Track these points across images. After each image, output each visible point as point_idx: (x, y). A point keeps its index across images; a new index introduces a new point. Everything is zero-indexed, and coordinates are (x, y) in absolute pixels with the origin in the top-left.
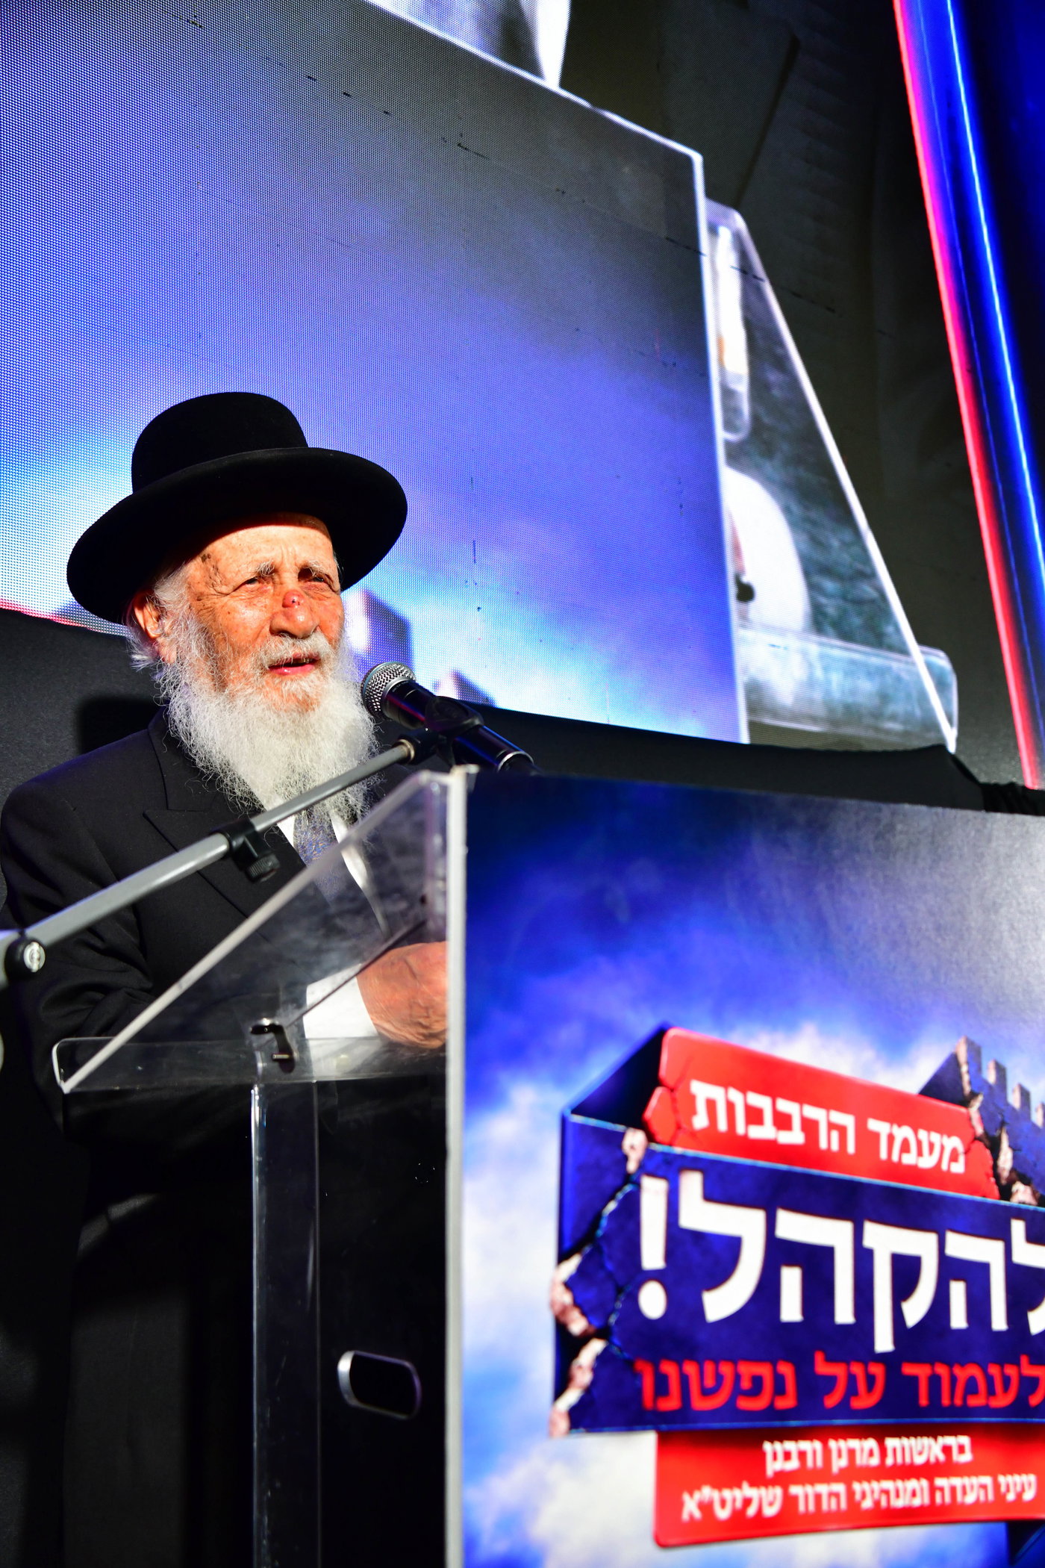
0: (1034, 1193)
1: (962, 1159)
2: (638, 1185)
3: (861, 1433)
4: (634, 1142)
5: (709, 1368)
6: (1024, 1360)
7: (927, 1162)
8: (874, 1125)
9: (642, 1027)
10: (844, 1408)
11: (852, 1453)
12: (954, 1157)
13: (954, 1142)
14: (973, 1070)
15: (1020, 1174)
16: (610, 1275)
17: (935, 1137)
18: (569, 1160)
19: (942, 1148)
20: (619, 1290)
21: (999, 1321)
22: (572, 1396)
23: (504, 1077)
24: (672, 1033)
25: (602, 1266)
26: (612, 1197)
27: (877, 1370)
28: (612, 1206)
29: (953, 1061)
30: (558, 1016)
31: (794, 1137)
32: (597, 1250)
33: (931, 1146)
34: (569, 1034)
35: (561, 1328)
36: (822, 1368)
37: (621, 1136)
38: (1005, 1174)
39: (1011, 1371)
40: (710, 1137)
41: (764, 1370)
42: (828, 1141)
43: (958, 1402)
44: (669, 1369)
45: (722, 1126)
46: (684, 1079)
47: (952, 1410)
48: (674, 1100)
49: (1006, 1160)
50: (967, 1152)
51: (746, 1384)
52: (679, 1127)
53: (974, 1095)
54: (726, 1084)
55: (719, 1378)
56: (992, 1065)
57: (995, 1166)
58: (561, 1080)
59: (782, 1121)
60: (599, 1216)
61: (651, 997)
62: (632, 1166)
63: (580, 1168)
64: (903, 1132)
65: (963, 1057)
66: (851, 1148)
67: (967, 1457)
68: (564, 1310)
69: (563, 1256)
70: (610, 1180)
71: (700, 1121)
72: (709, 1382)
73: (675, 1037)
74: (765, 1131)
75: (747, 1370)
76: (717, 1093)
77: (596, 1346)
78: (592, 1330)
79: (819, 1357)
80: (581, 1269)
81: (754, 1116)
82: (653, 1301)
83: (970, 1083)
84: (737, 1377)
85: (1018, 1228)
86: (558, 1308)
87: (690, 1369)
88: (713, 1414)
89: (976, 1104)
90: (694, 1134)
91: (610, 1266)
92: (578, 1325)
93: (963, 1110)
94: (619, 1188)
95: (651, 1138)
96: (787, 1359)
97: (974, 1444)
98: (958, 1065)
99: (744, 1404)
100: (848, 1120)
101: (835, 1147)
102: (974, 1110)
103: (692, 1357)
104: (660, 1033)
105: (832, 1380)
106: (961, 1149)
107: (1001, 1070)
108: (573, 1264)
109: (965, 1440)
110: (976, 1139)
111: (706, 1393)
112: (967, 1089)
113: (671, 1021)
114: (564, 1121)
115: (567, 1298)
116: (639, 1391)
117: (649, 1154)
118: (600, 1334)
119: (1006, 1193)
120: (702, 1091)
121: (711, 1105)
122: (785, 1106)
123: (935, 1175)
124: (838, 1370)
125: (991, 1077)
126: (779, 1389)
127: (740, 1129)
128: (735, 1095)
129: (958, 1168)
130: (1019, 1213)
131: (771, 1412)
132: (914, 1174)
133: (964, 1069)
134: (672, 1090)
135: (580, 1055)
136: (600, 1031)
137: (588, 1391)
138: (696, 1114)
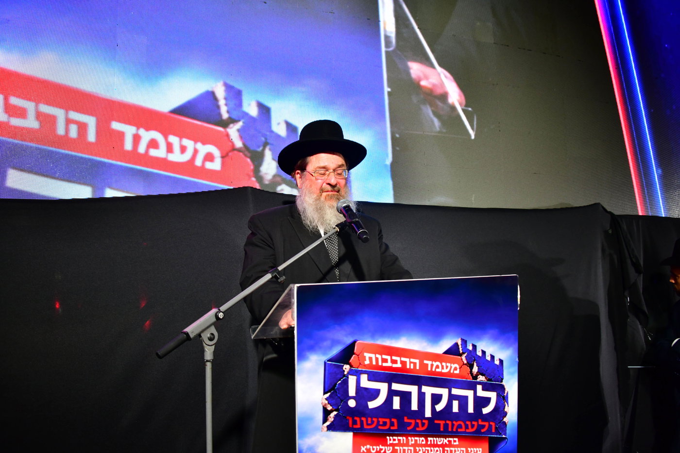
0: (486, 378)
1: (458, 370)
2: (348, 378)
3: (420, 436)
4: (346, 368)
5: (369, 419)
6: (480, 421)
7: (445, 371)
8: (426, 361)
9: (349, 341)
10: (414, 430)
11: (416, 441)
12: (455, 369)
13: (456, 365)
14: (463, 347)
15: (480, 373)
16: (339, 397)
17: (448, 364)
18: (327, 372)
19: (451, 367)
20: (342, 401)
21: (471, 410)
22: (328, 423)
23: (308, 354)
24: (358, 342)
25: (337, 395)
26: (340, 380)
27: (426, 422)
28: (340, 382)
29: (456, 344)
30: (324, 339)
31: (399, 365)
32: (335, 391)
33: (447, 366)
34: (327, 343)
35: (325, 409)
36: (406, 420)
37: (343, 366)
38: (475, 373)
39: (475, 423)
40: (370, 365)
41: (388, 421)
42: (409, 366)
43: (454, 430)
44: (358, 419)
45: (374, 363)
46: (362, 352)
47: (452, 432)
48: (359, 358)
49: (475, 369)
50: (460, 368)
51: (381, 423)
52: (360, 364)
53: (463, 353)
54: (375, 354)
55: (373, 422)
56: (470, 345)
57: (471, 371)
58: (324, 354)
59: (394, 362)
60: (336, 384)
61: (351, 334)
62: (346, 373)
63: (329, 373)
64: (437, 363)
65: (459, 343)
66: (418, 368)
67: (457, 443)
68: (326, 404)
69: (325, 393)
70: (339, 376)
71: (367, 362)
72: (369, 422)
74: (389, 364)
75: (381, 420)
76: (373, 356)
77: (335, 413)
78: (334, 409)
79: (405, 418)
80: (330, 396)
81: (385, 361)
82: (352, 403)
83: (462, 350)
84: (378, 422)
86: (324, 404)
87: (363, 419)
88: (371, 429)
89: (464, 355)
90: (365, 365)
91: (339, 395)
92: (329, 408)
93: (460, 357)
94: (342, 378)
95: (351, 366)
96: (394, 418)
97: (458, 440)
98: (458, 346)
99: (380, 427)
100: (417, 361)
101: (412, 367)
102: (464, 357)
103: (364, 416)
104: (354, 343)
105: (410, 424)
106: (458, 367)
107: (474, 346)
108: (328, 395)
109: (456, 439)
110: (464, 364)
111: (368, 424)
112: (461, 351)
113: (358, 339)
114: (325, 363)
115: (327, 402)
116: (348, 423)
117: (350, 370)
118: (335, 410)
119: (475, 377)
120: (367, 355)
121: (370, 358)
122: (395, 358)
123: (449, 374)
124: (413, 421)
125: (470, 348)
126: (392, 424)
127: (380, 364)
128: (379, 356)
129: (457, 372)
130: (480, 383)
131: (389, 430)
132: (441, 374)
133: (460, 346)
134: (358, 355)
135: (330, 348)
136: (335, 342)
137: (332, 422)
138: (366, 360)
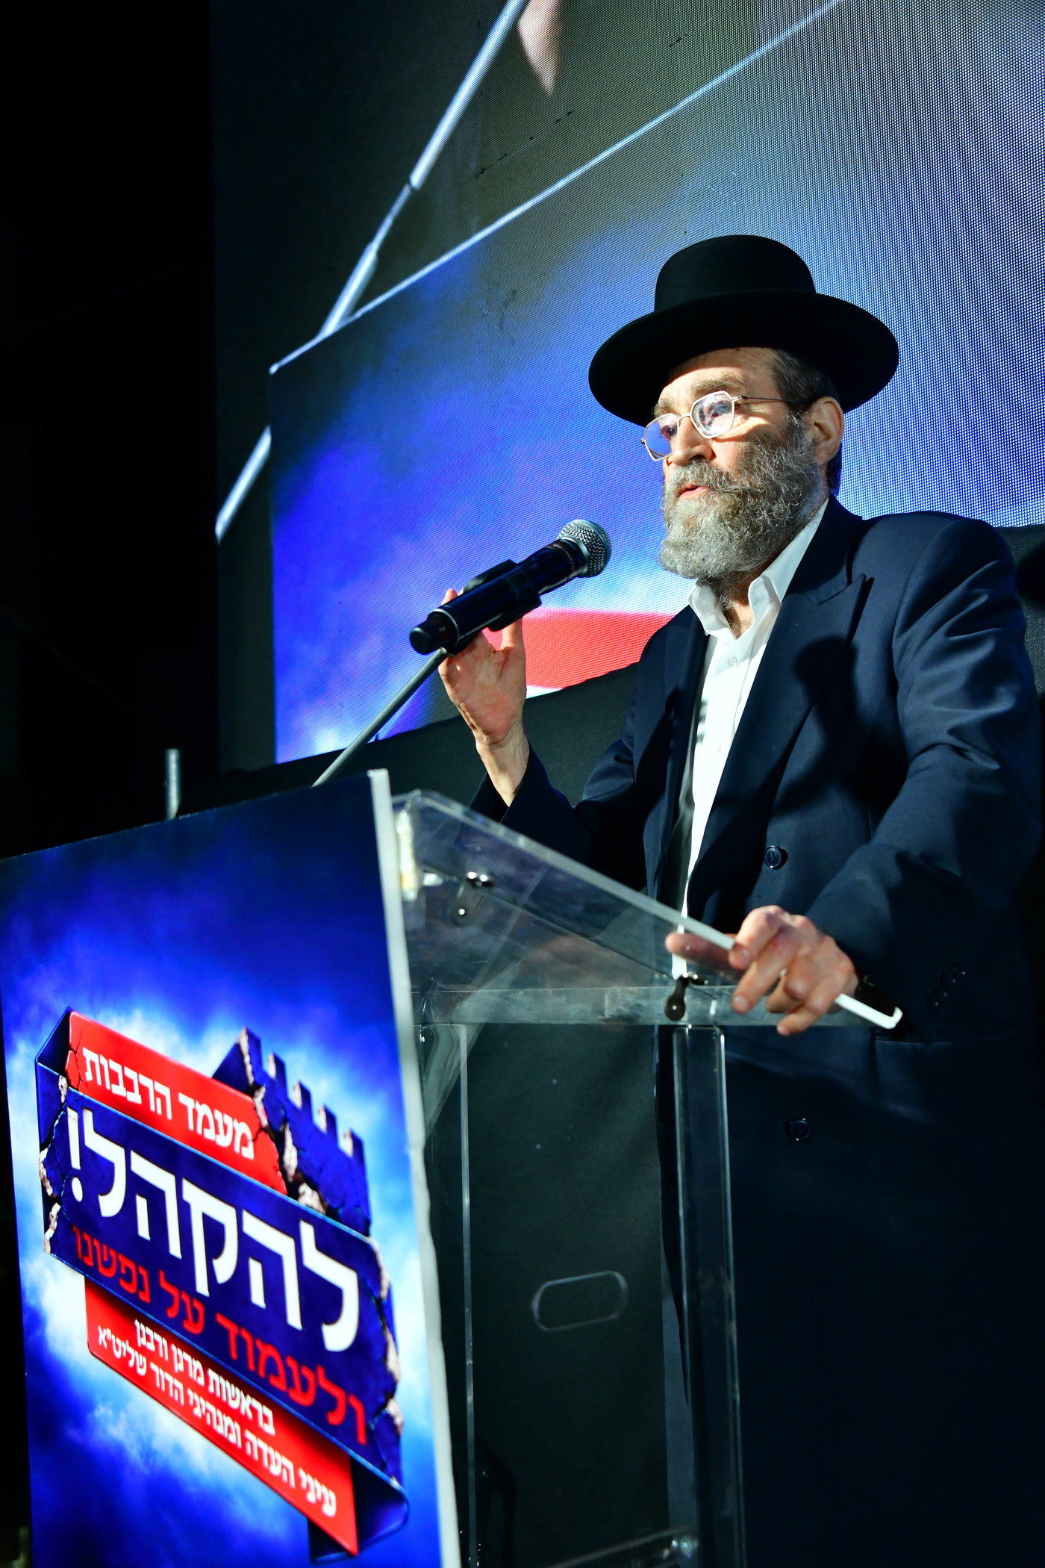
0: (321, 1201)
1: (251, 1145)
2: (66, 1112)
4: (63, 1084)
5: (105, 1249)
7: (223, 1141)
8: (183, 1099)
9: (60, 1008)
11: (186, 1365)
12: (244, 1143)
13: (243, 1128)
14: (254, 1061)
15: (306, 1175)
16: (59, 1165)
17: (228, 1119)
18: (39, 1089)
19: (234, 1132)
20: (63, 1176)
21: (294, 1316)
22: (50, 1232)
23: (15, 1036)
24: (73, 1014)
26: (57, 1117)
27: (199, 1306)
28: (57, 1122)
29: (237, 1048)
31: (135, 1098)
32: (53, 1148)
33: (225, 1127)
35: (44, 1189)
36: (163, 1282)
37: (58, 1078)
38: (291, 1172)
39: (308, 1374)
41: (133, 1266)
42: (155, 1106)
43: (260, 1373)
44: (88, 1241)
45: (99, 1080)
46: (80, 1046)
48: (77, 1060)
49: (291, 1158)
50: (255, 1140)
51: (123, 1270)
52: (80, 1079)
53: (257, 1086)
54: (99, 1053)
55: (110, 1257)
56: (271, 1059)
57: (281, 1161)
59: (129, 1085)
60: (53, 1127)
61: (62, 990)
62: (63, 1099)
63: (43, 1095)
64: (204, 1110)
65: (245, 1047)
66: (169, 1116)
67: (272, 1430)
68: (45, 1179)
69: (41, 1147)
70: (55, 1106)
71: (90, 1077)
72: (105, 1258)
73: (74, 1016)
74: (119, 1090)
75: (123, 1260)
76: (96, 1059)
77: (57, 1208)
78: (56, 1196)
79: (162, 1275)
80: (47, 1156)
81: (115, 1078)
82: (78, 1189)
83: (253, 1073)
84: (119, 1264)
85: (307, 1231)
86: (42, 1177)
87: (96, 1244)
89: (261, 1094)
90: (88, 1085)
91: (58, 1160)
92: (51, 1190)
93: (248, 1099)
94: (59, 1112)
95: (68, 1083)
96: (143, 1265)
97: (274, 1419)
98: (241, 1056)
99: (123, 1284)
100: (168, 1093)
101: (160, 1112)
102: (257, 1102)
103: (96, 1236)
104: (68, 1013)
105: (171, 1297)
106: (250, 1136)
107: (280, 1065)
108: (45, 1153)
109: (267, 1413)
110: (261, 1129)
111: (104, 1264)
112: (251, 1079)
113: (73, 1008)
114: (35, 1065)
115: (45, 1173)
116: (77, 1247)
117: (70, 1093)
118: (58, 1200)
119: (294, 1191)
120: (89, 1055)
121: (93, 1064)
122: (131, 1074)
123: (227, 1154)
124: (175, 1294)
125: (271, 1070)
126: (140, 1283)
127: (107, 1086)
128: (104, 1061)
129: (248, 1153)
130: (307, 1216)
132: (211, 1147)
133: (247, 1059)
134: (75, 1053)
135: (38, 1027)
137: (56, 1233)
138: (86, 1071)
